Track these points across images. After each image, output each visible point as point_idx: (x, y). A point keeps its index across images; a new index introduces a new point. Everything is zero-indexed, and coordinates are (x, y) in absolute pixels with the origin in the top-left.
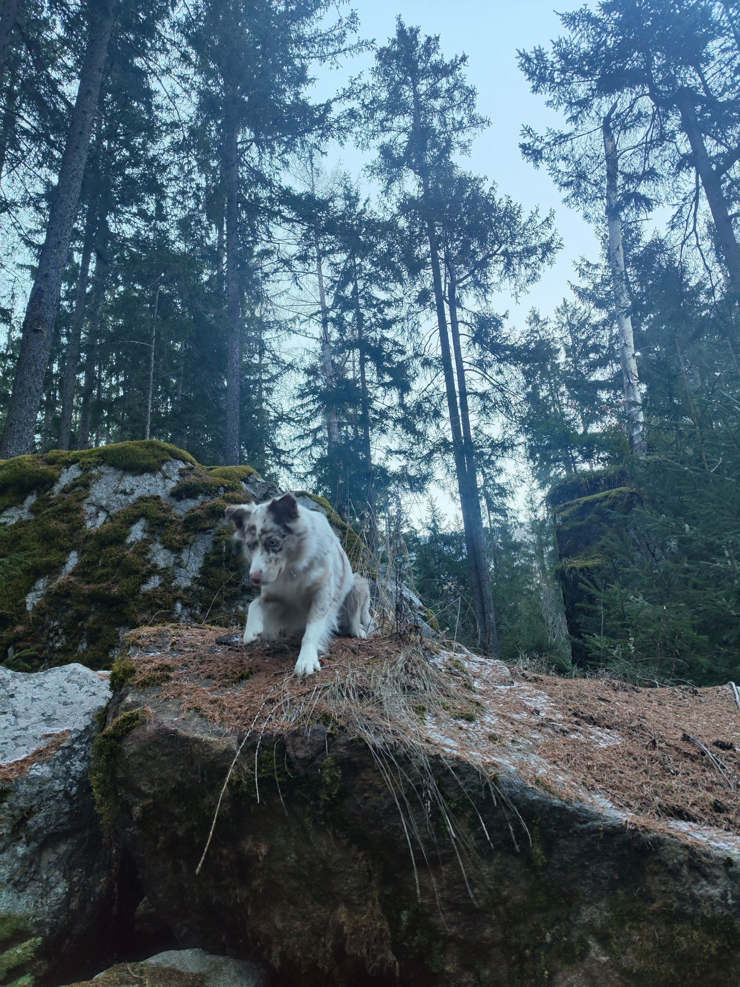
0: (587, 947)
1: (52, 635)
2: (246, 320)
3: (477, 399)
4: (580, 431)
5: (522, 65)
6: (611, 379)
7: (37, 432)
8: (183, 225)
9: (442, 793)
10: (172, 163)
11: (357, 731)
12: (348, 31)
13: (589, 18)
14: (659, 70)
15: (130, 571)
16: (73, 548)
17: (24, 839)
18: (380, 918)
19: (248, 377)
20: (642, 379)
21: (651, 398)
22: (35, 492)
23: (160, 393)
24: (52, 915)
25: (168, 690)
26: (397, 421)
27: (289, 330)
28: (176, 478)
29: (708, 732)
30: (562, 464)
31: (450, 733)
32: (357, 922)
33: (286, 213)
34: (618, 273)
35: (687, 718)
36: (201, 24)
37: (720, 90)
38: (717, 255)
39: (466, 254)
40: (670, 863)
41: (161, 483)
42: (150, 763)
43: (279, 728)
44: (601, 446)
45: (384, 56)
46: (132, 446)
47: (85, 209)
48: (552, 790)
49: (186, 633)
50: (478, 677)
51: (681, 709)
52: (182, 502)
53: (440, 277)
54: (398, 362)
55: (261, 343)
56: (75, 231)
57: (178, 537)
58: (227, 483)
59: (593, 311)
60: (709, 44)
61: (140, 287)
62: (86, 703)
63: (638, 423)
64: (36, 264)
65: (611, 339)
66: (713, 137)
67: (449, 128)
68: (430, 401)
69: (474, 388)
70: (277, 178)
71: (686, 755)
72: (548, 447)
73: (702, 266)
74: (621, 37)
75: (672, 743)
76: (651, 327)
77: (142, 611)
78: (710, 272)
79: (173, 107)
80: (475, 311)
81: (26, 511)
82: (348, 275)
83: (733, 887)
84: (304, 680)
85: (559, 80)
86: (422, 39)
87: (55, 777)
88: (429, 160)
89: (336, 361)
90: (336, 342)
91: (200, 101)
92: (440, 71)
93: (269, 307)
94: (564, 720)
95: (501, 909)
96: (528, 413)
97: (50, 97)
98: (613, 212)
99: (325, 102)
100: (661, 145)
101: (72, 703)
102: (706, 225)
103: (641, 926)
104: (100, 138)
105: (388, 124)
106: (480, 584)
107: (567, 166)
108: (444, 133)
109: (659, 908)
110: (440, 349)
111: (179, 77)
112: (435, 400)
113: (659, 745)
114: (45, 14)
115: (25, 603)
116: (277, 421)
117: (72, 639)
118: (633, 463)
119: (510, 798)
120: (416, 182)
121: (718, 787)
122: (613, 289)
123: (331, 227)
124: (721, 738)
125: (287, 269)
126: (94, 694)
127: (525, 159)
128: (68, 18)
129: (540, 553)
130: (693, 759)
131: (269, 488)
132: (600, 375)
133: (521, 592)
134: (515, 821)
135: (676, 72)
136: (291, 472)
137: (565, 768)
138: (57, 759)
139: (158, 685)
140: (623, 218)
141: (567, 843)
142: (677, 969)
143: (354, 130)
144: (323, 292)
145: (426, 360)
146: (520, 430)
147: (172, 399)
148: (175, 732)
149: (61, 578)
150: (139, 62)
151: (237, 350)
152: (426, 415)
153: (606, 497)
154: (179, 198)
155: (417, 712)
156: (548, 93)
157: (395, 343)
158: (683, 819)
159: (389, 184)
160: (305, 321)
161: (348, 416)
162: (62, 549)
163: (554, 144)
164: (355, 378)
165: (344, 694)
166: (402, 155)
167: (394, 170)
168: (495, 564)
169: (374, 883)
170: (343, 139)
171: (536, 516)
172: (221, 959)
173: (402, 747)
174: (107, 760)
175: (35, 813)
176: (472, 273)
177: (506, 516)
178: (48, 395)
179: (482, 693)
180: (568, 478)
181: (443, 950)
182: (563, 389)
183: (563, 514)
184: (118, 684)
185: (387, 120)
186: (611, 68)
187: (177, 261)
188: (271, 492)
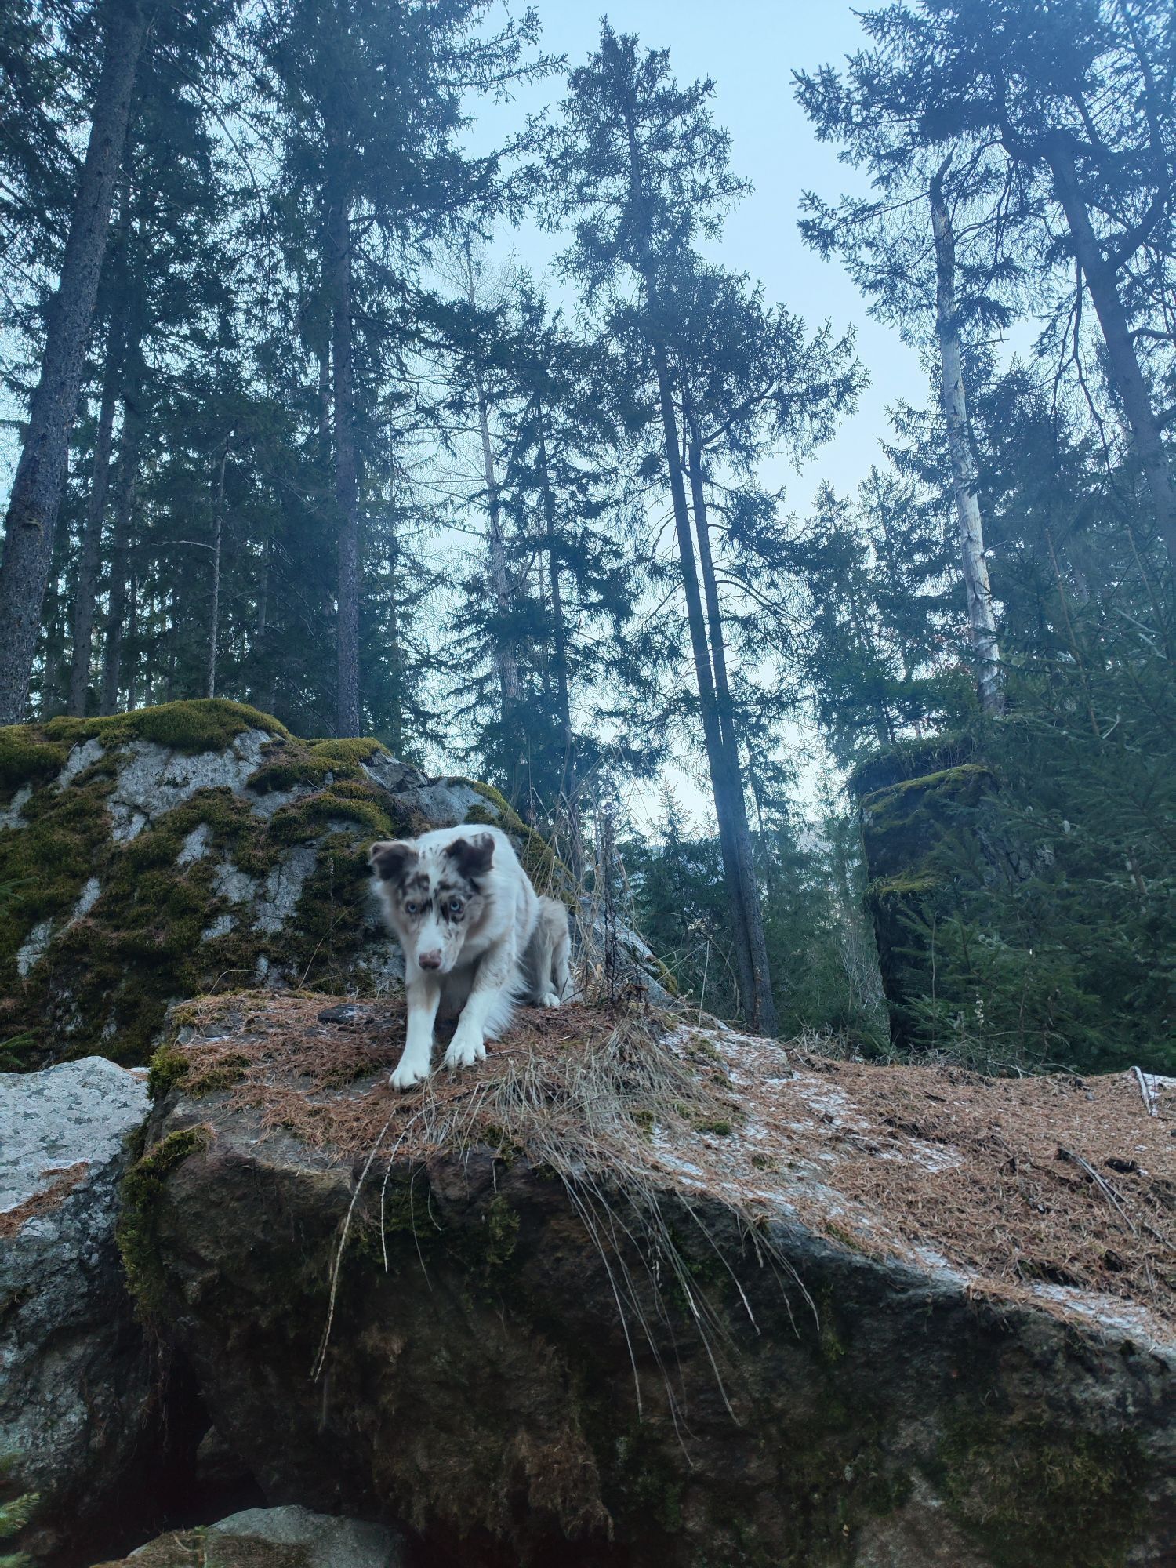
0: (909, 1487)
1: (59, 1013)
2: (368, 506)
3: (737, 627)
4: (901, 676)
5: (801, 95)
6: (949, 594)
7: (34, 689)
8: (264, 354)
9: (679, 1249)
10: (244, 254)
11: (543, 1154)
12: (523, 42)
13: (907, 21)
14: (1017, 102)
15: (184, 909)
16: (92, 873)
17: (14, 1339)
18: (582, 1449)
19: (371, 597)
20: (995, 594)
21: (1011, 623)
22: (30, 785)
23: (230, 624)
24: (60, 1458)
25: (241, 1095)
26: (611, 664)
27: (437, 521)
28: (257, 759)
29: (1098, 1145)
30: (872, 728)
31: (692, 1155)
32: (545, 1457)
33: (429, 334)
34: (956, 426)
35: (1065, 1125)
36: (287, 30)
37: (1113, 133)
38: (1112, 396)
39: (716, 397)
40: (1037, 1351)
41: (231, 768)
42: (213, 1212)
43: (419, 1152)
44: (933, 699)
45: (582, 81)
46: (184, 709)
47: (106, 330)
48: (852, 1240)
49: (270, 1005)
50: (737, 1066)
51: (1056, 1110)
52: (266, 798)
53: (676, 434)
54: (611, 570)
55: (392, 541)
56: (89, 365)
57: (260, 854)
58: (337, 766)
59: (918, 486)
60: (1096, 61)
61: (195, 455)
62: (113, 1120)
63: (991, 662)
64: (26, 419)
65: (947, 531)
66: (1103, 210)
67: (687, 196)
68: (662, 632)
69: (732, 610)
70: (413, 278)
71: (1063, 1181)
72: (850, 703)
73: (1088, 413)
74: (956, 51)
75: (1040, 1163)
76: (1010, 511)
77: (204, 971)
78: (1101, 423)
79: (243, 165)
80: (733, 488)
81: (15, 815)
82: (529, 432)
83: (1134, 1386)
84: (459, 1075)
85: (859, 119)
86: (641, 55)
87: (63, 1238)
88: (655, 247)
89: (513, 570)
90: (512, 540)
91: (287, 156)
92: (671, 105)
93: (404, 485)
94: (872, 1131)
95: (773, 1430)
96: (818, 650)
97: (45, 150)
98: (947, 329)
99: (488, 156)
100: (1021, 222)
101: (89, 1120)
102: (1094, 349)
103: (993, 1450)
104: (127, 215)
105: (590, 190)
106: (744, 920)
107: (874, 258)
108: (680, 204)
109: (1021, 1423)
110: (678, 548)
111: (253, 116)
112: (671, 630)
113: (1019, 1166)
114: (35, 16)
115: (16, 963)
116: (420, 667)
117: (93, 1018)
118: (982, 726)
119: (787, 1255)
120: (635, 284)
121: (1112, 1230)
122: (949, 451)
123: (501, 355)
124: (1118, 1154)
125: (431, 423)
126: (125, 1105)
127: (808, 246)
128: (73, 21)
129: (840, 871)
130: (1074, 1187)
131: (407, 773)
132: (931, 588)
133: (811, 934)
134: (794, 1290)
135: (1044, 106)
136: (444, 748)
137: (873, 1206)
138: (67, 1209)
139: (225, 1087)
140: (964, 339)
141: (875, 1324)
142: (1050, 1518)
143: (535, 200)
144: (491, 459)
145: (654, 565)
146: (806, 676)
147: (250, 633)
148: (253, 1162)
149: (74, 922)
150: (187, 92)
151: (353, 554)
152: (658, 653)
153: (942, 780)
154: (256, 311)
155: (638, 1122)
156: (842, 140)
157: (607, 541)
158: (1057, 1282)
159: (592, 286)
160: (462, 506)
161: (532, 657)
162: (74, 875)
163: (853, 221)
164: (542, 597)
165: (523, 1096)
166: (612, 239)
167: (600, 264)
168: (770, 889)
169: (571, 1394)
170: (517, 215)
171: (833, 812)
172: (333, 1521)
173: (614, 1178)
174: (144, 1210)
175: (31, 1296)
176: (726, 427)
177: (786, 812)
178: (51, 630)
179: (743, 1091)
180: (883, 751)
181: (683, 1498)
182: (873, 610)
183: (874, 807)
184: (161, 1088)
185: (588, 184)
186: (941, 101)
187: (254, 413)
188: (409, 778)
